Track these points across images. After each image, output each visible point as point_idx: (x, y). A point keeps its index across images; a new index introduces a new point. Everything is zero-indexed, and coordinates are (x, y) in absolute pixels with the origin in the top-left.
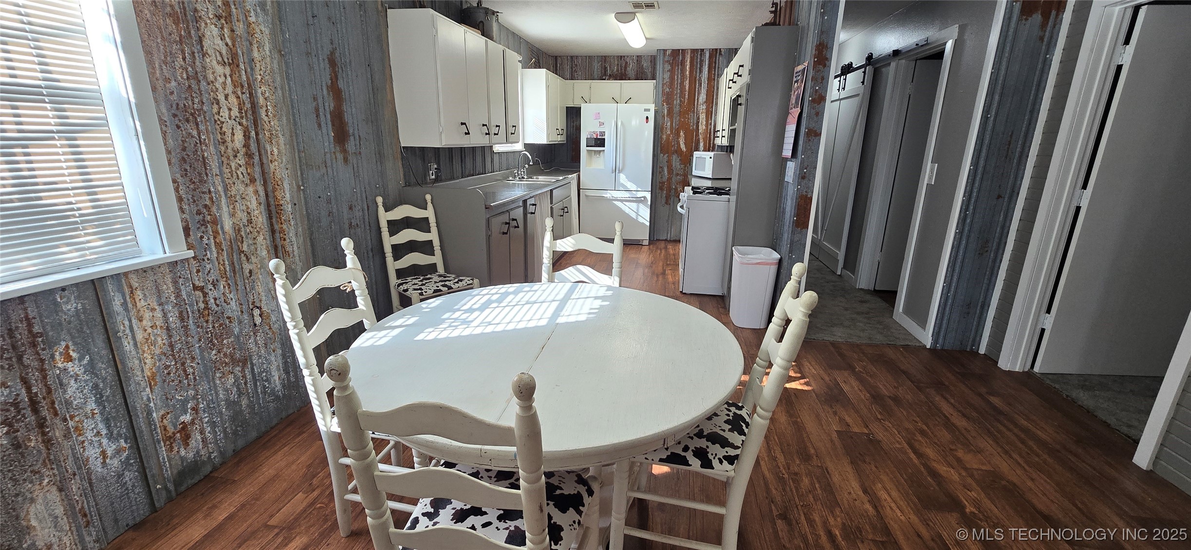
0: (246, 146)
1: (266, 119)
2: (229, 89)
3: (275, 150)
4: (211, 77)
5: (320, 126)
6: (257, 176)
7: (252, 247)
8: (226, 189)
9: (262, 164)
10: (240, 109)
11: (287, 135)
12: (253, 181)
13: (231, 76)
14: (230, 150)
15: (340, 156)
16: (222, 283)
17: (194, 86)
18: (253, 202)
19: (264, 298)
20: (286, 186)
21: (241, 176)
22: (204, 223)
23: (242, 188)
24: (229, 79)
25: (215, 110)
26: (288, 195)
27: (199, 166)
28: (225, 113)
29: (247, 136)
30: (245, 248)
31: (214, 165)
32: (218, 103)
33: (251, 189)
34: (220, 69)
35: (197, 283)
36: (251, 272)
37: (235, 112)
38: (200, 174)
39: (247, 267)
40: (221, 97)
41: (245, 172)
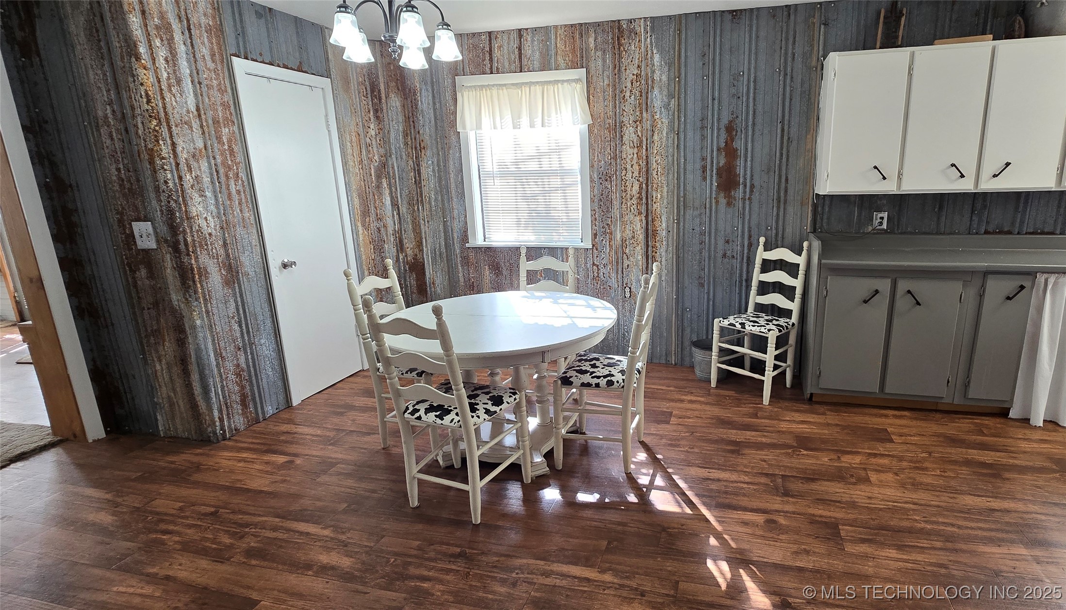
0: (640, 193)
1: (656, 177)
2: (634, 162)
3: (659, 196)
4: (624, 156)
5: (705, 179)
6: (643, 210)
7: (632, 252)
8: (622, 216)
9: (647, 204)
10: (640, 172)
11: (671, 187)
12: (640, 213)
13: (637, 153)
14: (628, 195)
15: (723, 201)
16: (610, 267)
17: (613, 163)
18: (638, 225)
19: (634, 284)
20: (664, 218)
21: (632, 210)
22: (605, 233)
23: (632, 217)
24: (635, 155)
25: (623, 174)
26: (664, 225)
27: (608, 204)
28: (629, 175)
29: (641, 188)
30: (627, 251)
31: (616, 203)
32: (626, 170)
33: (638, 218)
34: (630, 151)
35: (595, 262)
36: (628, 266)
37: (636, 174)
38: (608, 208)
39: (626, 263)
40: (629, 167)
41: (635, 208)
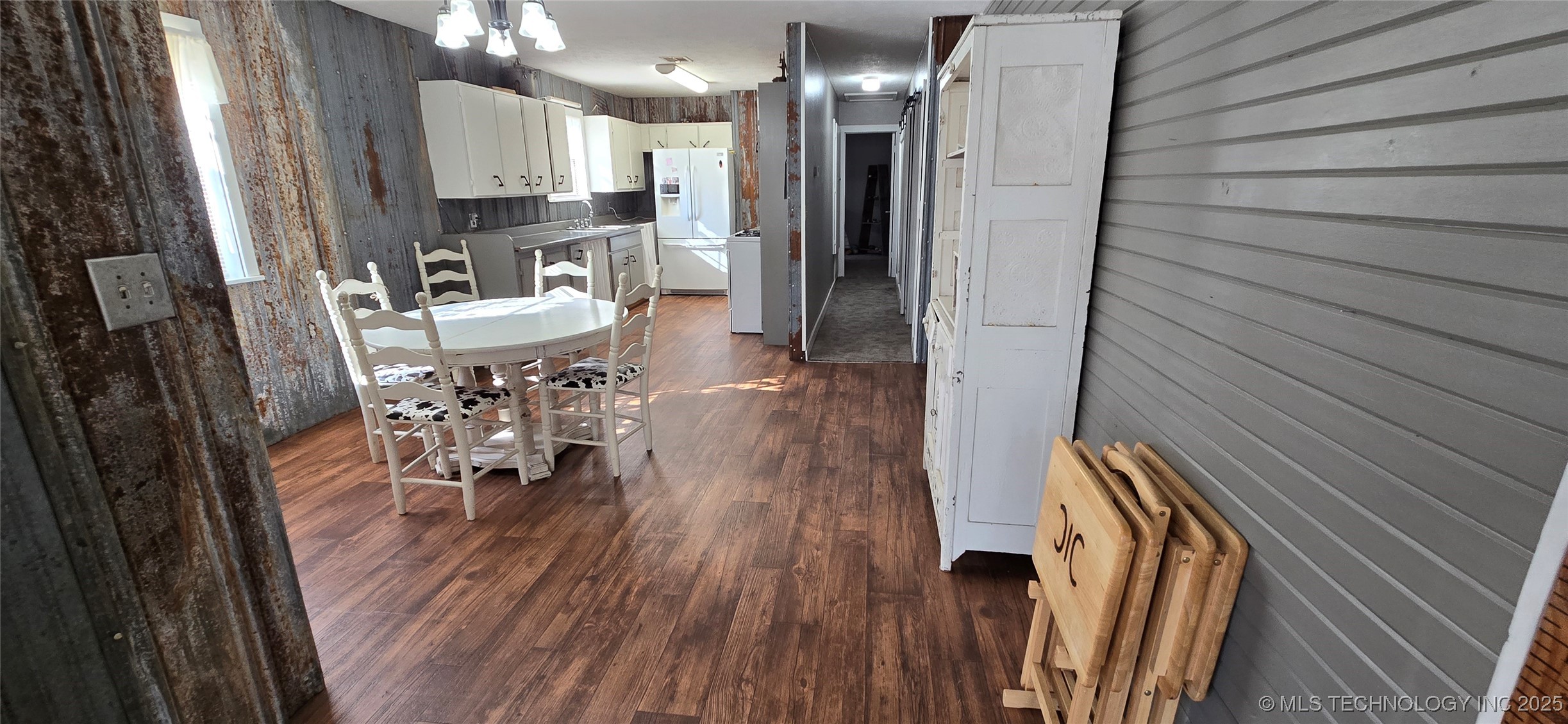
0: (300, 201)
1: (314, 180)
2: (286, 160)
3: (322, 204)
4: (272, 153)
5: (359, 184)
6: (309, 223)
7: (307, 278)
8: (286, 234)
9: (312, 215)
10: (294, 174)
11: (332, 192)
12: (305, 227)
13: (286, 150)
14: (287, 205)
15: (378, 208)
16: (285, 302)
17: (261, 160)
18: (306, 242)
19: (317, 317)
20: (332, 231)
21: (296, 224)
22: (270, 257)
23: (297, 232)
24: (285, 152)
25: (276, 176)
26: (334, 239)
27: (266, 216)
28: (282, 177)
29: (300, 194)
30: (301, 278)
31: (276, 215)
32: (277, 171)
33: (304, 233)
34: (278, 146)
35: (267, 300)
36: (306, 296)
37: (291, 177)
38: (267, 222)
39: (303, 292)
40: (280, 167)
41: (299, 220)
